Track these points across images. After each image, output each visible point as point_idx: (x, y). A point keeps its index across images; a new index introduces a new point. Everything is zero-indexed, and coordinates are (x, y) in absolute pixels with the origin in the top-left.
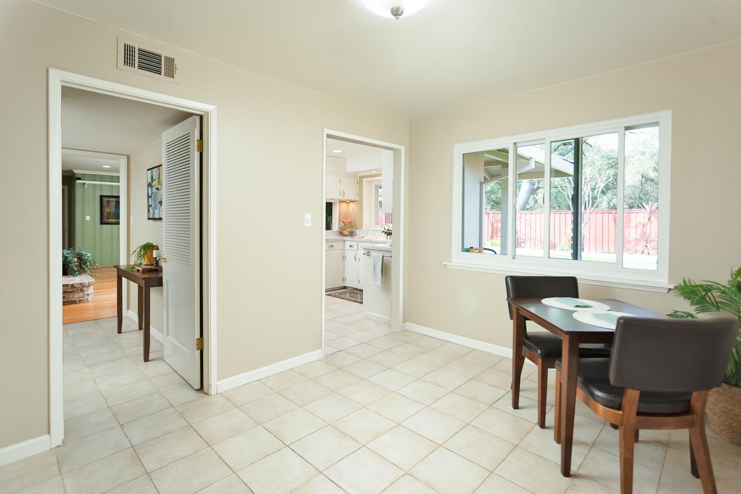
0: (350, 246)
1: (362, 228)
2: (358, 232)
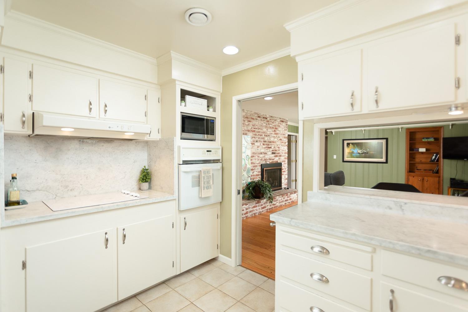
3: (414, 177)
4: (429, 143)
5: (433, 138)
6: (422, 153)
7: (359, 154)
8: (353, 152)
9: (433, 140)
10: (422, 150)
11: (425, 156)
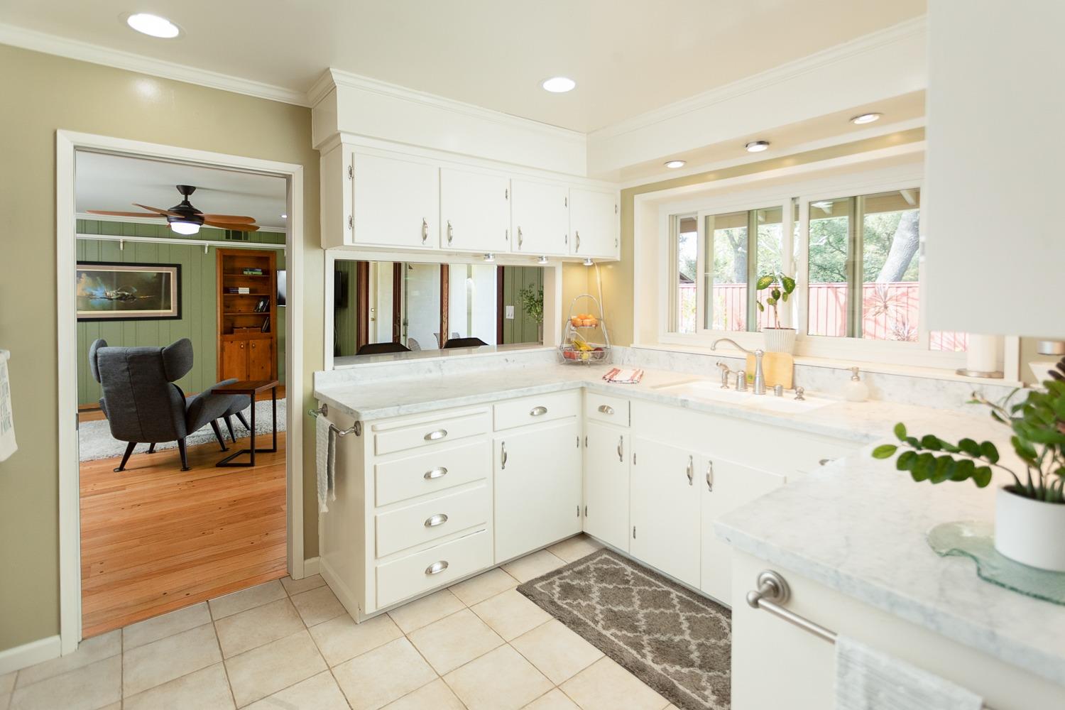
0: (602, 409)
1: (633, 343)
2: (618, 350)
3: (232, 342)
4: (253, 278)
5: (260, 270)
6: (242, 296)
7: (112, 299)
8: (91, 296)
9: (261, 273)
10: (244, 291)
11: (246, 302)
